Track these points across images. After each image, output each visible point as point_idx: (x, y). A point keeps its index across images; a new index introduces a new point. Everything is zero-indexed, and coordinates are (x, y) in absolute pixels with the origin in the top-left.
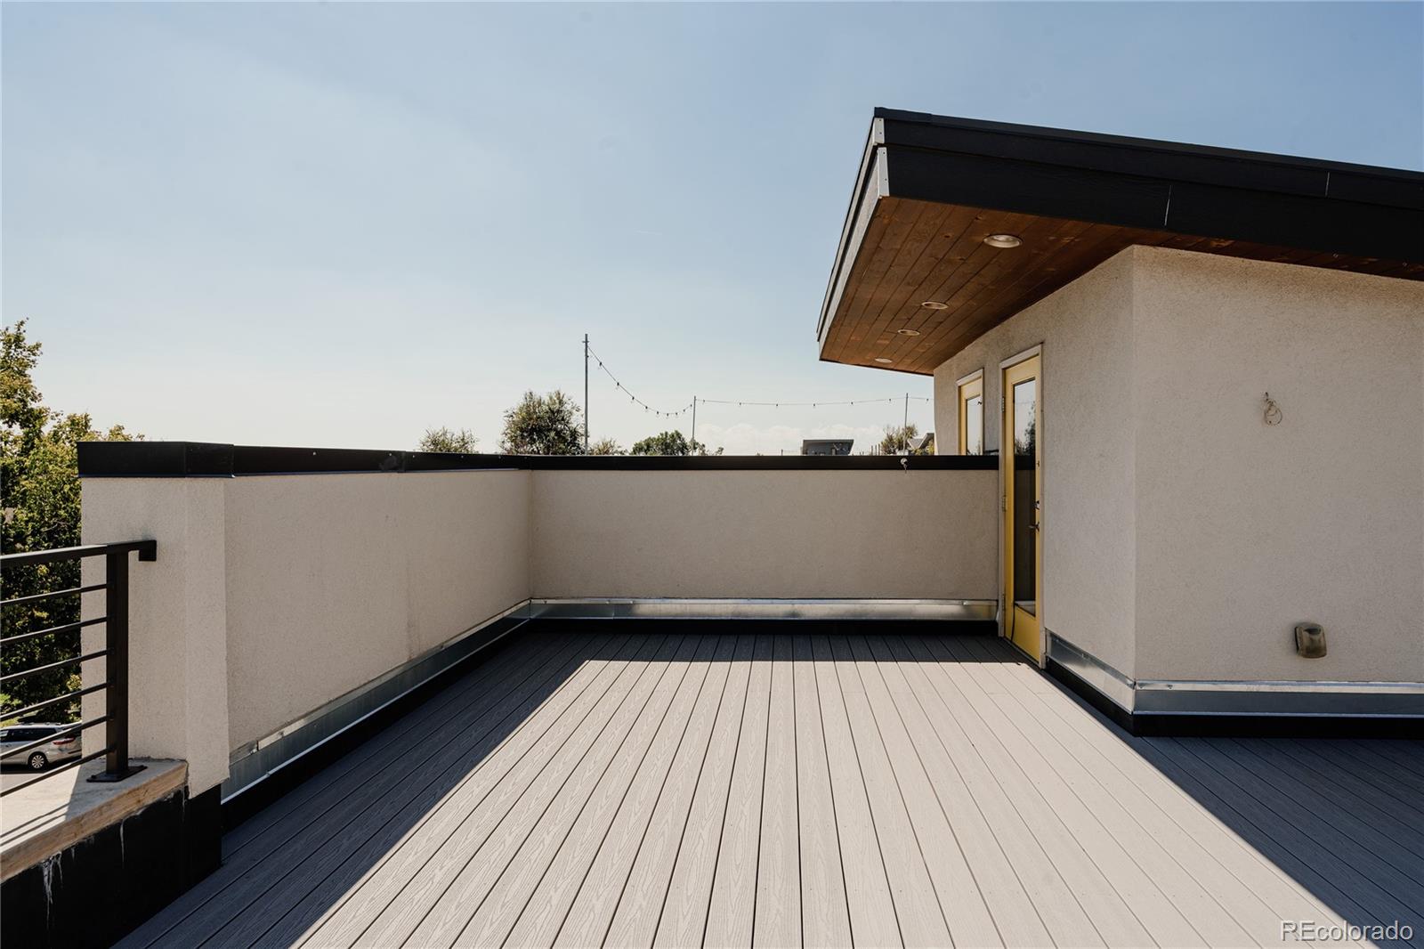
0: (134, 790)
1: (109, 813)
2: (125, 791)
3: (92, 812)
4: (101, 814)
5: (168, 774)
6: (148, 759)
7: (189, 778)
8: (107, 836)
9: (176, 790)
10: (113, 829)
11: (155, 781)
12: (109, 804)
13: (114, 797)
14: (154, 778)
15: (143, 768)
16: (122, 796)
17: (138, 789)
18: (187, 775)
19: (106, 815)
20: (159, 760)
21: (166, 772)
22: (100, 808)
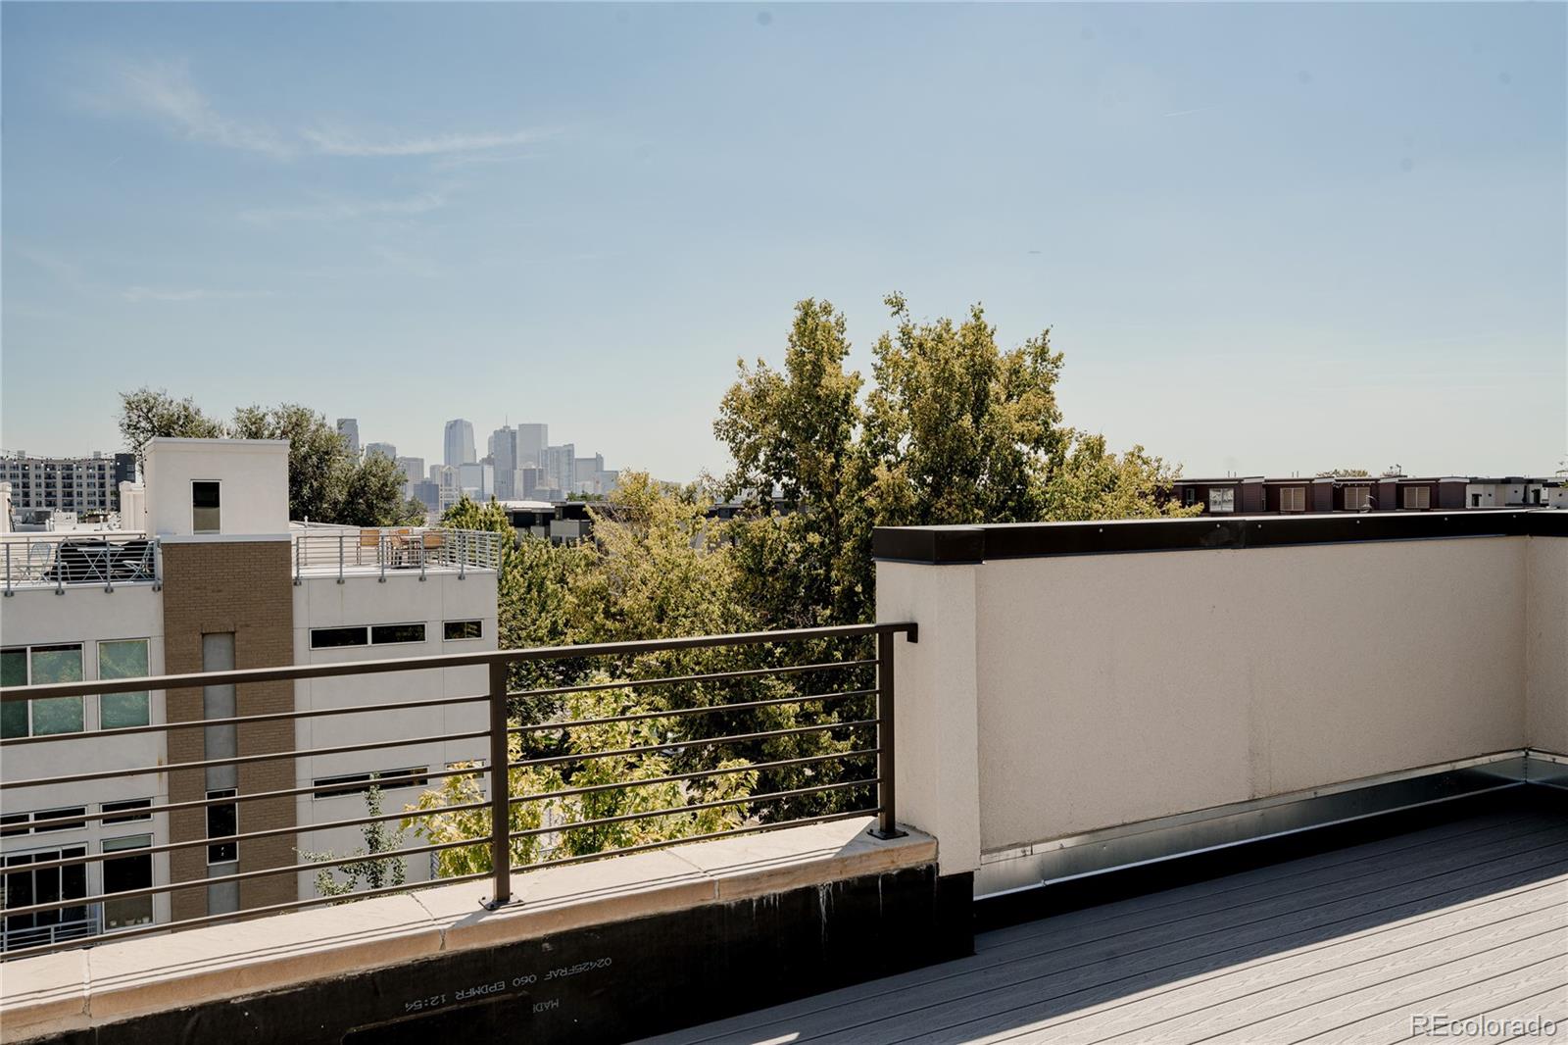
0: (889, 851)
1: (867, 863)
2: (882, 849)
3: (854, 857)
4: (861, 862)
5: (920, 845)
6: (914, 828)
7: (940, 855)
8: (866, 884)
9: (928, 863)
10: (874, 878)
11: (907, 848)
12: (868, 856)
13: (872, 851)
14: (906, 844)
15: (905, 834)
16: (879, 852)
17: (892, 850)
18: (937, 852)
19: (864, 864)
20: (921, 832)
21: (917, 843)
22: (861, 856)
